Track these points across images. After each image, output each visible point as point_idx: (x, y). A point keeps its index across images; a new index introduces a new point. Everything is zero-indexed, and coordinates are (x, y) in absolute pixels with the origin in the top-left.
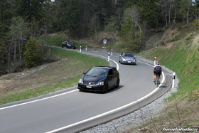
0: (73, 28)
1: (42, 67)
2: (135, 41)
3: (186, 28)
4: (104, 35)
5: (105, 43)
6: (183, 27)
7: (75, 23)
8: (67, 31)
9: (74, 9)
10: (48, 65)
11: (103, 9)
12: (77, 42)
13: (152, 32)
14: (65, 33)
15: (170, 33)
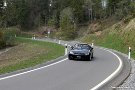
0: (23, 24)
1: (7, 50)
2: (71, 31)
3: (104, 22)
4: (45, 28)
5: (49, 33)
6: (102, 22)
7: (25, 20)
8: (18, 26)
9: (24, 10)
10: (11, 48)
11: (44, 11)
12: (26, 33)
13: (80, 26)
14: (17, 27)
15: (93, 26)
